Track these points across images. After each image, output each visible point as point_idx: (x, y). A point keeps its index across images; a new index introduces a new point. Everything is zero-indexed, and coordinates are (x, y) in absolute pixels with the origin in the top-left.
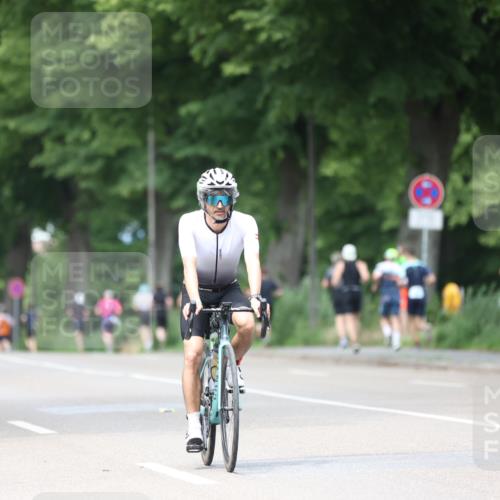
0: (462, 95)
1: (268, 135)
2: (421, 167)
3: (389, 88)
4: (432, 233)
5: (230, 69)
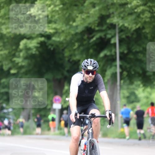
0: (65, 78)
2: (56, 94)
5: (13, 71)
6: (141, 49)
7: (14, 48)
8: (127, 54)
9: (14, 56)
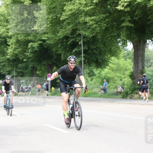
0: (54, 63)
1: (29, 69)
2: (49, 73)
3: (45, 62)
4: (50, 81)
5: (24, 60)
6: (95, 47)
7: (25, 47)
8: (88, 50)
9: (25, 51)
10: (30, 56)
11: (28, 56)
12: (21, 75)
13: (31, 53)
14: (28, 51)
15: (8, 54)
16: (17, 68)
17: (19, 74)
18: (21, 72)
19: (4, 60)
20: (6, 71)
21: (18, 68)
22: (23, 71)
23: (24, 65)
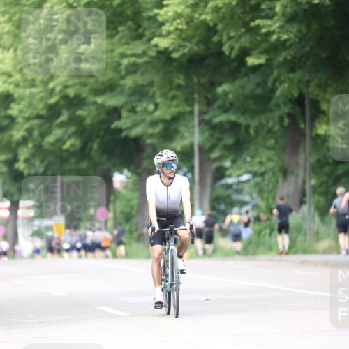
10: (285, 37)
11: (274, 37)
12: (229, 140)
13: (291, 19)
14: (272, 9)
15: (165, 28)
16: (209, 103)
17: (220, 140)
18: (234, 126)
19: (139, 61)
20: (148, 119)
21: (219, 103)
22: (242, 120)
23: (248, 84)
